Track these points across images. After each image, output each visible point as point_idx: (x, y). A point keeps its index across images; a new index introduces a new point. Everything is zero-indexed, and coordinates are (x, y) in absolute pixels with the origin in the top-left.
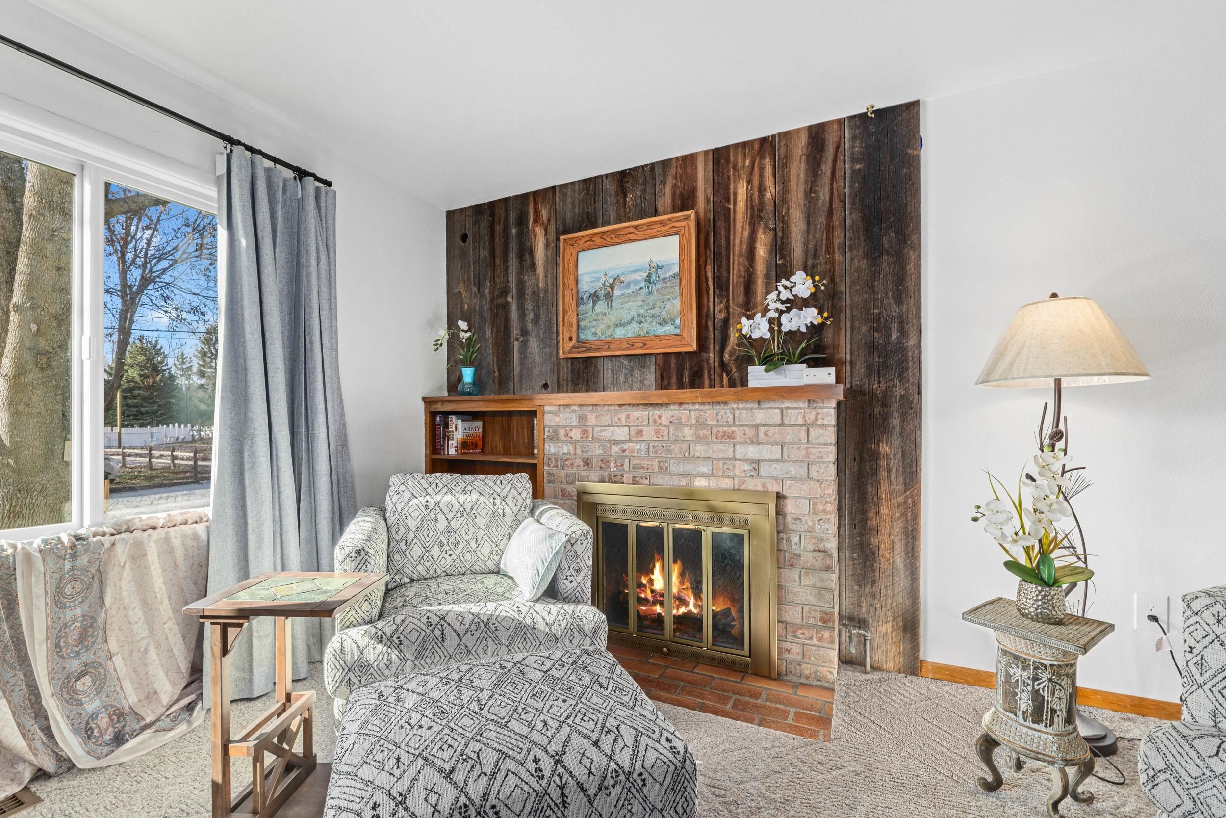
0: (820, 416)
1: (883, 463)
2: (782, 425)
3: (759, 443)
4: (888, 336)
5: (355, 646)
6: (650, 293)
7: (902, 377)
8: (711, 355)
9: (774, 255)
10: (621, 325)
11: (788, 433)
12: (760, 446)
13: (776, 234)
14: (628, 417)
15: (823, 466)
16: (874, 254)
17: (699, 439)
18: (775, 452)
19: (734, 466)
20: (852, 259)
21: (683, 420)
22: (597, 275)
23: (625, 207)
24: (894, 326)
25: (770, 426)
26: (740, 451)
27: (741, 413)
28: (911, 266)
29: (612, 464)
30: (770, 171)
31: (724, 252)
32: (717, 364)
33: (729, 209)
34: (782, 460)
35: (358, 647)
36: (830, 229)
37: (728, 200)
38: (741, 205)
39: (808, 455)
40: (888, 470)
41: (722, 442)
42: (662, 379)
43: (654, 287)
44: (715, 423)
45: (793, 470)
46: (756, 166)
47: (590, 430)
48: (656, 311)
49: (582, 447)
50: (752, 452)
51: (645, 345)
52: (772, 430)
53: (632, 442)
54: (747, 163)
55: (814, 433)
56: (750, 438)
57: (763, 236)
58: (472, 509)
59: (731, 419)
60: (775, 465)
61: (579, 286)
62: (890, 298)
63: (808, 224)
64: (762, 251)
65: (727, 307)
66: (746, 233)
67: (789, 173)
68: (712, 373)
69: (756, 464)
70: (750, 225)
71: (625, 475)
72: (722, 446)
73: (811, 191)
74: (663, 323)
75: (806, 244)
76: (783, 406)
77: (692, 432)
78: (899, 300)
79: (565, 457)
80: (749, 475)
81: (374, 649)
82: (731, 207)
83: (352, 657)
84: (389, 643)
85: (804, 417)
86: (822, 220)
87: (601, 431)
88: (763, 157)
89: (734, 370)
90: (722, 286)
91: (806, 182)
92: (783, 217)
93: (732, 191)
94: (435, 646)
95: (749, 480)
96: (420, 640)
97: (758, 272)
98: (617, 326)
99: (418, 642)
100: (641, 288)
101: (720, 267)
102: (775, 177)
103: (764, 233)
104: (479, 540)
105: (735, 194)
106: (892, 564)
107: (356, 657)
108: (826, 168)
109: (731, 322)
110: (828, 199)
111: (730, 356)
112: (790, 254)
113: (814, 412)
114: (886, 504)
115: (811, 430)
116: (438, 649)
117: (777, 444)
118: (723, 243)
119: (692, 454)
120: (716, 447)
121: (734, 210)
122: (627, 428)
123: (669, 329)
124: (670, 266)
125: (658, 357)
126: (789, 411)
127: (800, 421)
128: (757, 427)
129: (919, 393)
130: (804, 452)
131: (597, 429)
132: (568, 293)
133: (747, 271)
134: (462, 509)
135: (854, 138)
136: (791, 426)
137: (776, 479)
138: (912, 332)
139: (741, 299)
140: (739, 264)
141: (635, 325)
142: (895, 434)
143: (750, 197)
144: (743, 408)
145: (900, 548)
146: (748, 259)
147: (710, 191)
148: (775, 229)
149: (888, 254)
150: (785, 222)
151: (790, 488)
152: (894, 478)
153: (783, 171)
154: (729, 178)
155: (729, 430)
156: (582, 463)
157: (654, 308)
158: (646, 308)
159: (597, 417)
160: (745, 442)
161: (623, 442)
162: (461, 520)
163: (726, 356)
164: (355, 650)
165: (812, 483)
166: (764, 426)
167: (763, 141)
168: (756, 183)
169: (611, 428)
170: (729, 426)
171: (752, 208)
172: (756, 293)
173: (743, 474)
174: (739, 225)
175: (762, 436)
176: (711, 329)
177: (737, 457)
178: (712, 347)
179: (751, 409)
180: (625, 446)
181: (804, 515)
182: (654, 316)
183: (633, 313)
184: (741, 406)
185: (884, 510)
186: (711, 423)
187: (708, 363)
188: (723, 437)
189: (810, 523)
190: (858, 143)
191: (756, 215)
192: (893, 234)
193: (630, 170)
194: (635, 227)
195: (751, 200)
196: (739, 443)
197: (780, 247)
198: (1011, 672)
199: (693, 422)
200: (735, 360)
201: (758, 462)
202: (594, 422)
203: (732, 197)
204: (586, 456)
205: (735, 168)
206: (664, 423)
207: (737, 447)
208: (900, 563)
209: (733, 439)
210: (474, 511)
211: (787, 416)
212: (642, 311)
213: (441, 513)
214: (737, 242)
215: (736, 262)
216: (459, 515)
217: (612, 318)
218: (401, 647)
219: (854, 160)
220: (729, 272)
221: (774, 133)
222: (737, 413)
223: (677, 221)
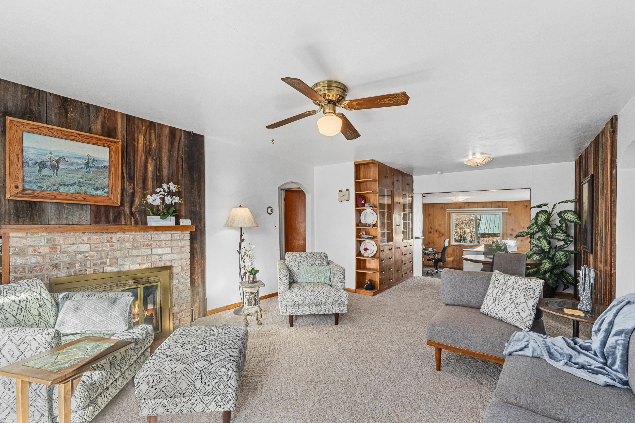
0: (185, 236)
1: (195, 251)
2: (171, 240)
3: (162, 247)
4: (196, 209)
5: (87, 377)
6: (88, 172)
7: (200, 222)
8: (126, 208)
9: (155, 171)
10: (65, 185)
11: (174, 243)
12: (163, 248)
13: (156, 162)
14: (89, 239)
15: (186, 254)
16: (192, 180)
17: (134, 247)
18: (169, 250)
19: (152, 258)
20: (185, 181)
21: (125, 239)
22: (45, 152)
23: (67, 118)
24: (198, 206)
25: (167, 240)
26: (154, 251)
27: (155, 236)
28: (202, 187)
29: (77, 265)
30: (154, 136)
31: (132, 163)
32: (128, 212)
33: (135, 145)
34: (172, 253)
35: (89, 377)
36: (177, 167)
37: (135, 141)
38: (141, 145)
39: (181, 250)
40: (197, 253)
41: (146, 248)
42: (95, 217)
43: (91, 169)
44: (142, 240)
45: (175, 256)
46: (148, 132)
47: (59, 247)
48: (92, 182)
49: (50, 258)
50: (160, 251)
51: (85, 199)
52: (168, 242)
53: (92, 251)
54: (144, 128)
55: (183, 243)
56: (159, 246)
57: (151, 162)
58: (26, 305)
59: (150, 238)
60: (169, 255)
61: (24, 154)
62: (196, 197)
63: (170, 163)
64: (150, 168)
65: (134, 188)
66: (143, 158)
67: (162, 140)
68: (126, 216)
69: (161, 255)
70: (145, 155)
71: (88, 270)
72: (146, 250)
73: (170, 151)
74: (97, 189)
75: (169, 170)
76: (172, 233)
77: (130, 245)
78: (199, 198)
79: (34, 265)
80: (158, 260)
81: (95, 374)
82: (136, 144)
83: (89, 382)
84: (99, 369)
85: (180, 237)
86: (174, 163)
87: (67, 247)
88: (151, 129)
89: (138, 216)
90: (131, 178)
91: (169, 147)
92: (160, 157)
93: (136, 137)
94: (114, 361)
95: (158, 262)
96: (108, 361)
97: (149, 176)
98: (61, 185)
99: (108, 363)
100: (82, 168)
101: (130, 169)
102: (156, 140)
103: (152, 160)
104: (37, 322)
105: (138, 139)
106: (198, 283)
107: (90, 382)
108: (176, 144)
109: (136, 194)
110: (177, 156)
111: (135, 209)
112: (162, 172)
113: (183, 235)
114: (196, 264)
115: (182, 241)
116: (116, 362)
117: (170, 247)
118: (132, 158)
119: (130, 254)
120: (143, 251)
121: (137, 146)
122: (88, 245)
123: (100, 192)
124: (101, 161)
125: (92, 206)
126: (174, 235)
127: (178, 238)
128: (161, 241)
129: (205, 228)
130: (180, 249)
131: (63, 247)
132: (14, 156)
133: (144, 174)
134: (20, 307)
135: (185, 138)
136: (175, 240)
137: (169, 261)
138: (203, 208)
139: (141, 186)
140: (140, 170)
141: (75, 186)
142: (198, 241)
143: (145, 144)
144: (156, 234)
145: (200, 277)
146: (144, 169)
147: (125, 133)
148: (156, 161)
149: (196, 182)
150: (160, 158)
151: (174, 263)
152: (198, 256)
153: (160, 139)
154: (135, 131)
155: (150, 243)
156: (51, 267)
157: (90, 180)
158: (85, 179)
159: (64, 240)
160: (156, 248)
161: (86, 252)
162: (22, 314)
163: (133, 209)
164: (88, 379)
165: (182, 260)
166: (164, 240)
167: (151, 123)
168: (148, 139)
169: (77, 245)
170: (149, 241)
171: (146, 148)
172: (148, 184)
173: (156, 260)
174: (140, 154)
175: (163, 244)
176: (125, 196)
177: (153, 253)
178: (126, 204)
179: (159, 234)
180: (87, 254)
181: (179, 272)
182: (90, 184)
183: (75, 180)
184: (155, 233)
185: (196, 266)
186: (141, 240)
187: (124, 211)
188: (146, 246)
189: (182, 274)
190: (186, 141)
191: (148, 151)
192: (197, 176)
193: (71, 99)
194: (79, 135)
195: (145, 145)
196: (154, 248)
197: (158, 168)
198: (250, 296)
199: (131, 240)
200: (138, 212)
201: (162, 255)
202: (62, 242)
203: (136, 140)
204: (54, 262)
205: (138, 128)
206: (114, 241)
207: (153, 249)
208: (200, 282)
209: (151, 246)
210: (28, 306)
211: (173, 236)
212: (82, 180)
213: (7, 313)
214: (139, 160)
215: (138, 169)
216: (19, 311)
217: (58, 180)
218: (104, 367)
219: (185, 146)
220: (135, 172)
221: (156, 122)
222: (153, 236)
223: (108, 141)
